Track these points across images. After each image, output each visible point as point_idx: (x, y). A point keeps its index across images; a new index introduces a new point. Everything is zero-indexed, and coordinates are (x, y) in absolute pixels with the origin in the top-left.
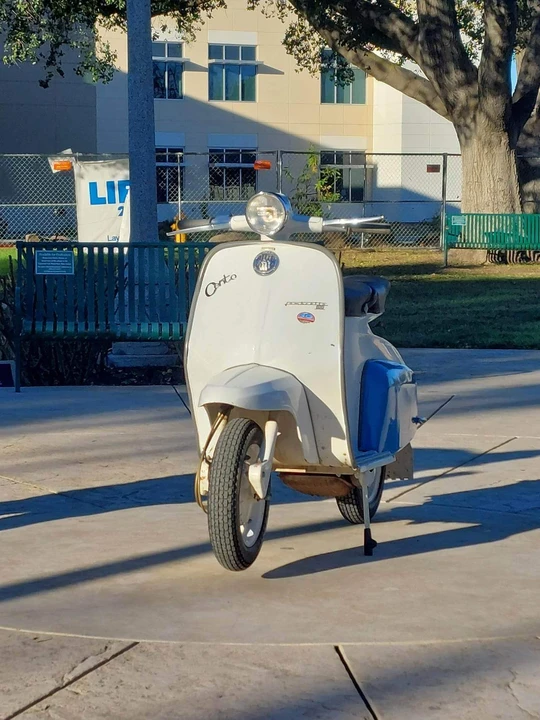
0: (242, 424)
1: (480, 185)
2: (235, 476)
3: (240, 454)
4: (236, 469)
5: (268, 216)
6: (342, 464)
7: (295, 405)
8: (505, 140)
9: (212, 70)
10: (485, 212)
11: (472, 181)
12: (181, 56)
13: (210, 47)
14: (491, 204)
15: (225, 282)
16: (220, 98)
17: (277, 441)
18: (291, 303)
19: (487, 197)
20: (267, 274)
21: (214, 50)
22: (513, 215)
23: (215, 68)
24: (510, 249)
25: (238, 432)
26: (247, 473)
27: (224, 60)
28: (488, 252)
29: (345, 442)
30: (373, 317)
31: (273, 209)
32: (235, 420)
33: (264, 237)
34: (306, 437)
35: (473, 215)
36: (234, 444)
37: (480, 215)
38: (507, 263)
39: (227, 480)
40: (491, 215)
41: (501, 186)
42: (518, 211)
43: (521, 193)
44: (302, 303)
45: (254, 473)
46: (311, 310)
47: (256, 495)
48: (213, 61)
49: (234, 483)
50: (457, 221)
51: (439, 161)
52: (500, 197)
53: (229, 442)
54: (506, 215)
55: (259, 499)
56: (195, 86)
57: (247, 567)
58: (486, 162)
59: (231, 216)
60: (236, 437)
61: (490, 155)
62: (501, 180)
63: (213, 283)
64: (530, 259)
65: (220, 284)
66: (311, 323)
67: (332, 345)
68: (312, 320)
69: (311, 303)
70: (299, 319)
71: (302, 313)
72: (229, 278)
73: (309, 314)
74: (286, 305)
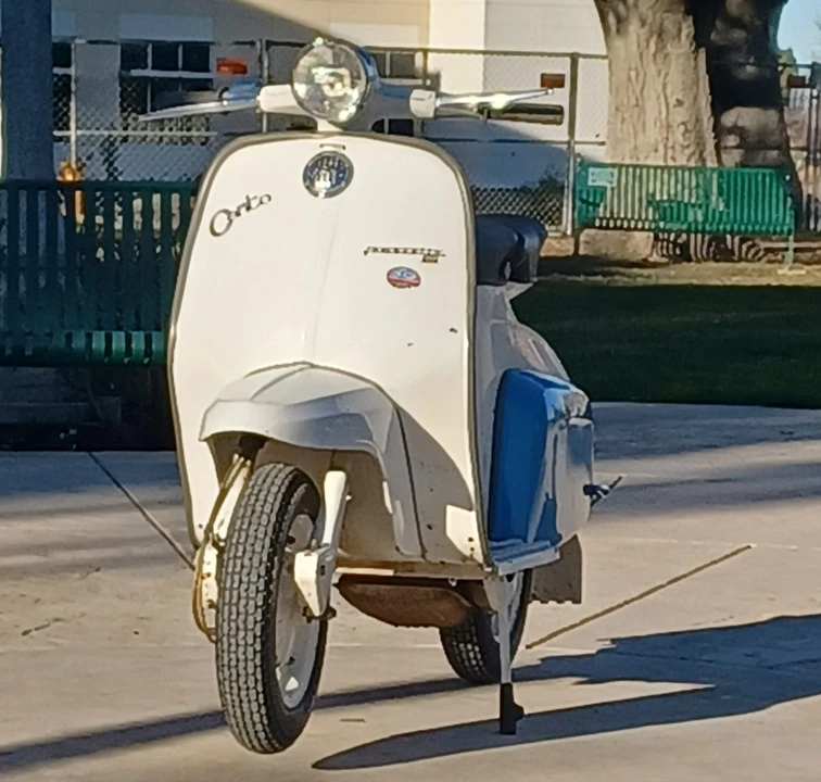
0: (282, 475)
1: (643, 111)
2: (269, 571)
3: (277, 530)
4: (270, 559)
5: (332, 86)
6: (465, 558)
7: (380, 442)
8: (688, 28)
10: (649, 162)
11: (626, 107)
14: (661, 148)
15: (248, 208)
17: (346, 510)
18: (375, 250)
19: (653, 134)
20: (329, 195)
22: (700, 170)
24: (696, 232)
25: (274, 489)
26: (291, 569)
28: (656, 238)
29: (473, 514)
30: (517, 289)
31: (343, 71)
32: (268, 468)
33: (323, 125)
34: (398, 503)
35: (627, 166)
36: (267, 510)
37: (641, 167)
38: (689, 260)
39: (254, 578)
40: (662, 168)
41: (680, 115)
42: (711, 163)
43: (718, 130)
44: (396, 251)
45: (305, 567)
46: (413, 262)
47: (306, 608)
49: (267, 584)
50: (596, 179)
51: (562, 67)
52: (678, 135)
53: (258, 508)
54: (690, 169)
55: (310, 618)
57: (285, 747)
58: (652, 69)
59: (260, 85)
60: (270, 499)
61: (660, 58)
62: (680, 103)
63: (227, 212)
64: (732, 252)
65: (238, 214)
66: (413, 288)
67: (452, 330)
68: (416, 282)
69: (414, 252)
70: (390, 280)
71: (397, 269)
72: (257, 201)
73: (410, 270)
74: (366, 253)
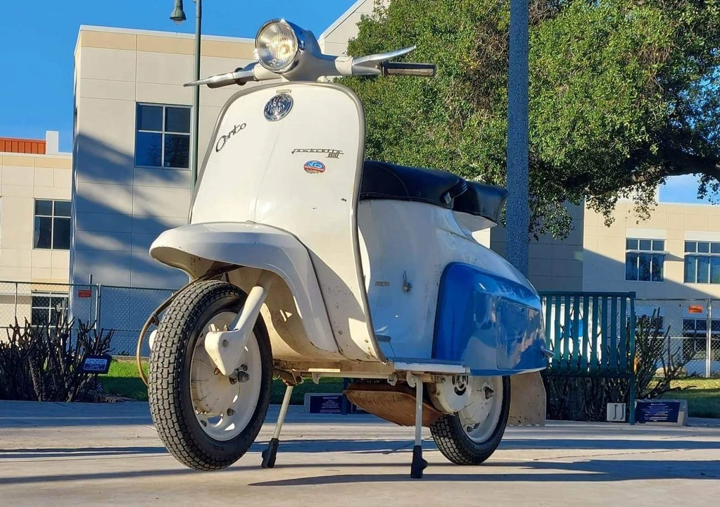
9: (687, 260)
12: (663, 250)
13: (686, 243)
15: (234, 133)
16: (693, 281)
18: (299, 151)
20: (277, 119)
21: (689, 246)
23: (690, 259)
27: (697, 253)
29: (365, 325)
44: (312, 151)
46: (322, 158)
47: (216, 369)
48: (688, 253)
56: (673, 272)
63: (224, 137)
65: (229, 137)
66: (320, 173)
67: (343, 199)
68: (322, 170)
69: (323, 151)
70: (305, 169)
71: (311, 162)
72: (239, 128)
73: (319, 163)
74: (293, 153)
